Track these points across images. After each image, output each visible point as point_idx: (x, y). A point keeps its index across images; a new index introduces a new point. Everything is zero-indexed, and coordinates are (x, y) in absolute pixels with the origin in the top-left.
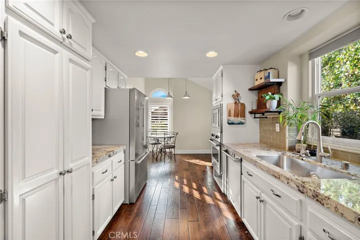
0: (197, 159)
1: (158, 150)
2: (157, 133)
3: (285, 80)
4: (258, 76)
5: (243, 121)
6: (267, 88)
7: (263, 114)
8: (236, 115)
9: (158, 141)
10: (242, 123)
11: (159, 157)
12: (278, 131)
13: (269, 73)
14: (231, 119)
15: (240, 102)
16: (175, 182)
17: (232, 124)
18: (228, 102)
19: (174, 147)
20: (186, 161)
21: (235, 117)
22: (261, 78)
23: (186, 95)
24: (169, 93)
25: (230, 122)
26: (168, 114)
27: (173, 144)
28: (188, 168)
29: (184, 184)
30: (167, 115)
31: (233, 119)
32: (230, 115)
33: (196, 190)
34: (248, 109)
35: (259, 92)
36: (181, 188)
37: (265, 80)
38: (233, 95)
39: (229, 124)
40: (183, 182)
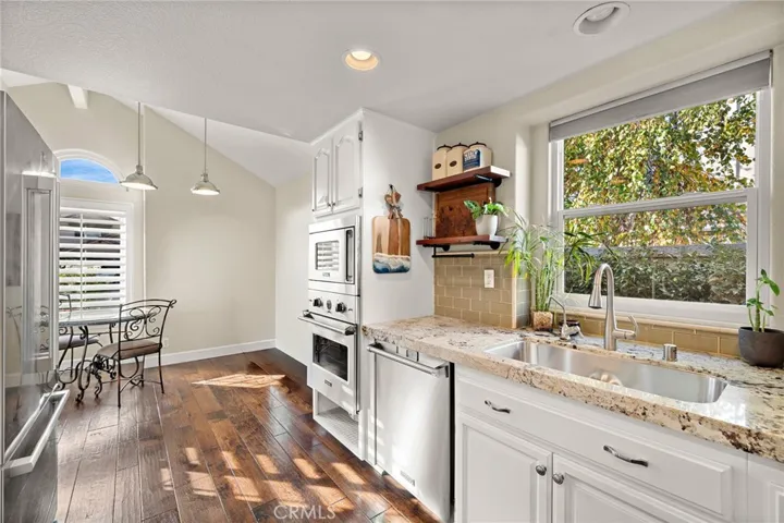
0: (234, 372)
1: (86, 365)
2: (74, 304)
3: (511, 174)
4: (443, 157)
5: (406, 264)
6: (466, 188)
7: (446, 248)
8: (393, 250)
9: (86, 333)
10: (403, 270)
11: (90, 393)
12: (492, 286)
13: (479, 153)
14: (381, 260)
15: (400, 215)
16: (194, 475)
17: (386, 271)
18: (374, 214)
19: (157, 349)
20: (201, 386)
21: (389, 253)
22: (453, 164)
23: (205, 182)
24: (139, 167)
25: (379, 267)
26: (123, 239)
27: (156, 340)
28: (218, 407)
29: (229, 472)
30: (118, 243)
31: (386, 258)
32: (379, 249)
33: (279, 478)
34: (416, 234)
35: (438, 196)
36: (225, 489)
37: (464, 168)
38: (387, 196)
39: (377, 271)
40: (223, 464)
